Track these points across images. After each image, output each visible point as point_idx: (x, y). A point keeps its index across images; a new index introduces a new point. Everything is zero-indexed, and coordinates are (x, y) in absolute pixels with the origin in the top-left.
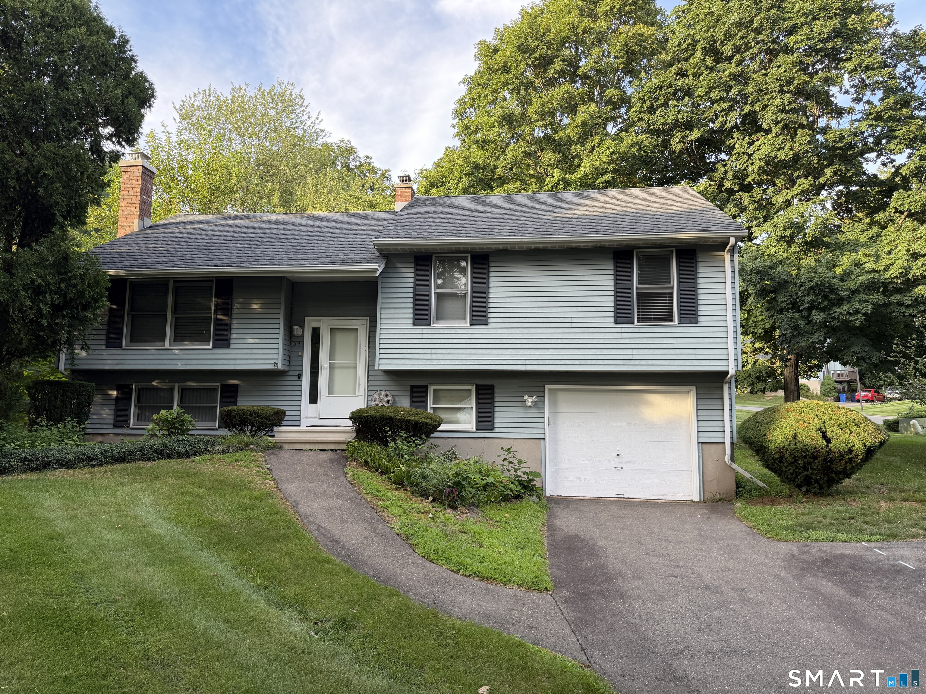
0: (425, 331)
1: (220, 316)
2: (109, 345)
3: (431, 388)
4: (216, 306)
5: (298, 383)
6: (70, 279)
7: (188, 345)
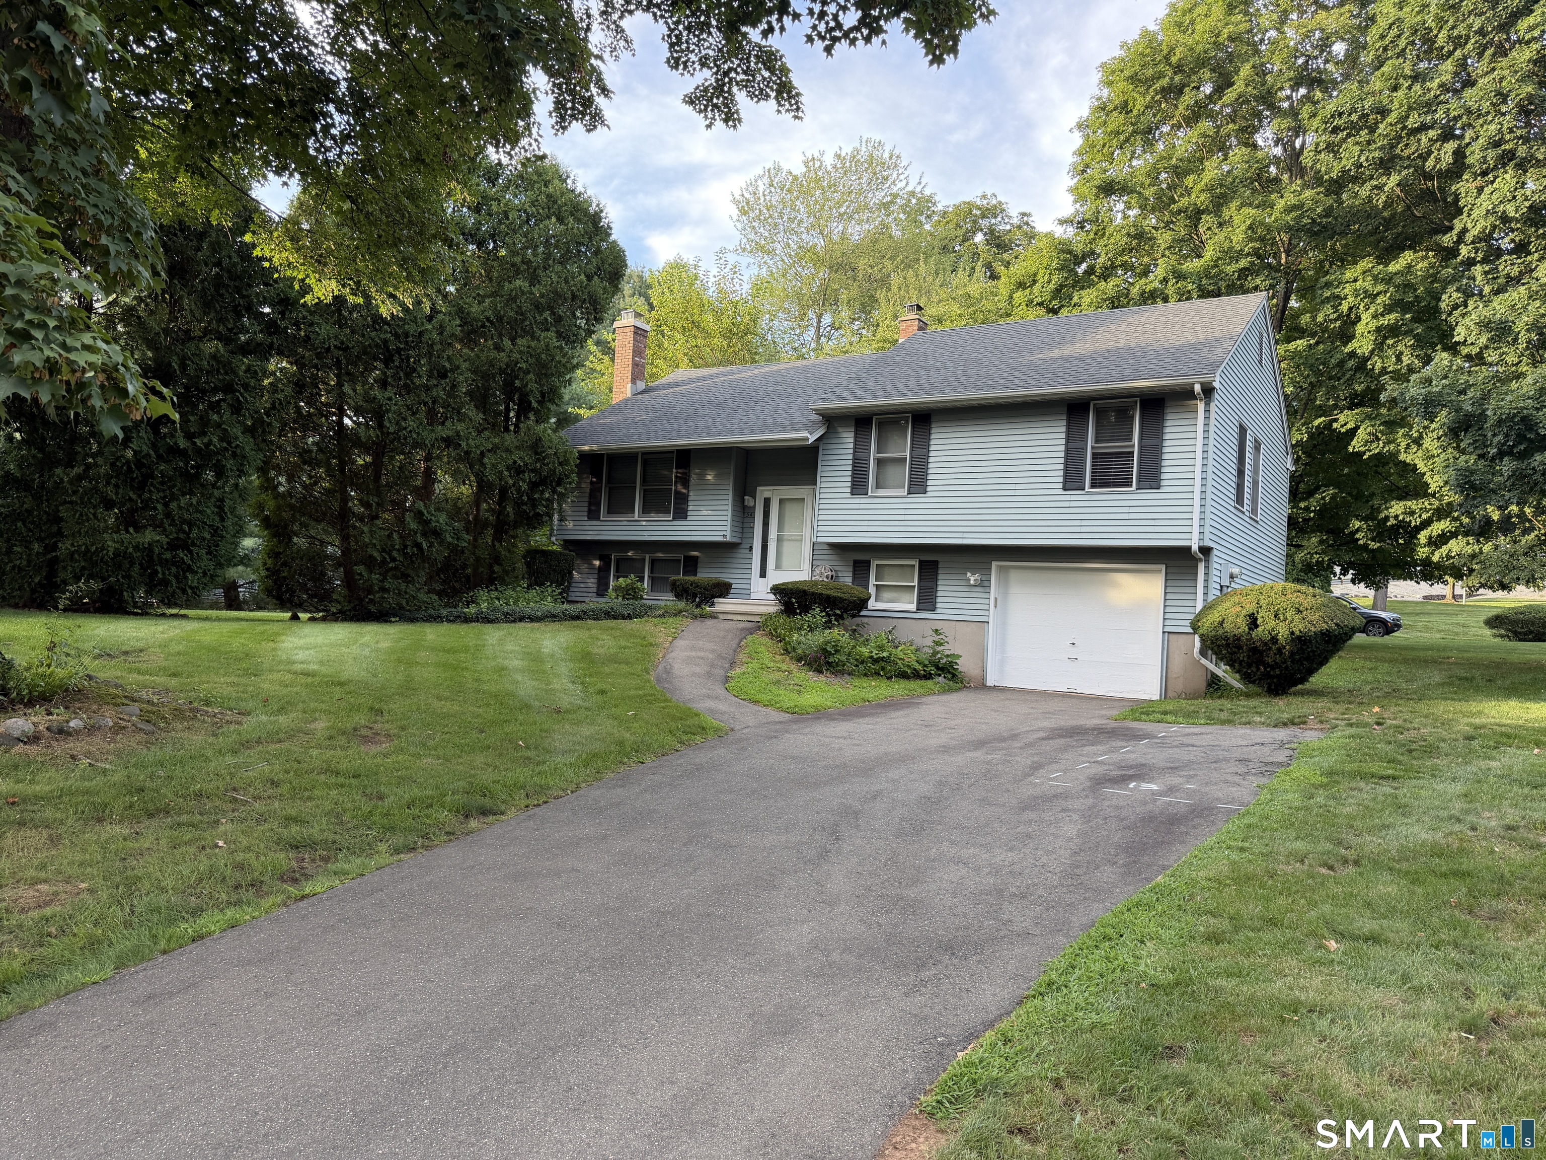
0: (863, 501)
1: (680, 488)
2: (591, 517)
3: (874, 563)
4: (676, 477)
5: (749, 556)
6: (544, 459)
7: (654, 516)
